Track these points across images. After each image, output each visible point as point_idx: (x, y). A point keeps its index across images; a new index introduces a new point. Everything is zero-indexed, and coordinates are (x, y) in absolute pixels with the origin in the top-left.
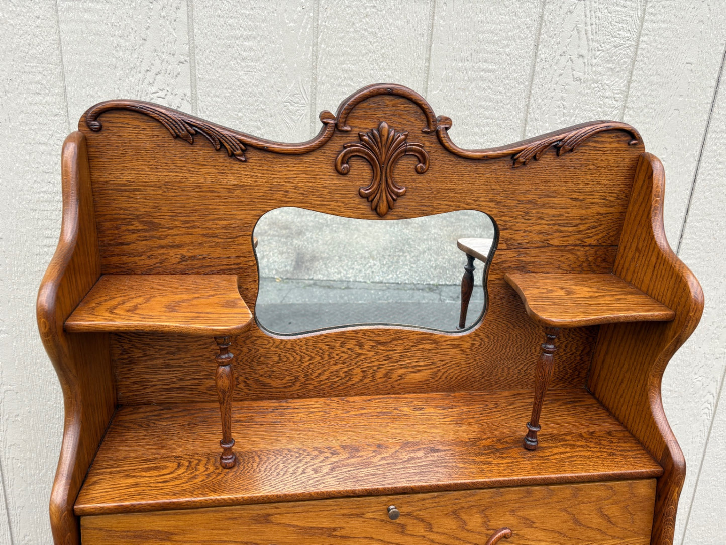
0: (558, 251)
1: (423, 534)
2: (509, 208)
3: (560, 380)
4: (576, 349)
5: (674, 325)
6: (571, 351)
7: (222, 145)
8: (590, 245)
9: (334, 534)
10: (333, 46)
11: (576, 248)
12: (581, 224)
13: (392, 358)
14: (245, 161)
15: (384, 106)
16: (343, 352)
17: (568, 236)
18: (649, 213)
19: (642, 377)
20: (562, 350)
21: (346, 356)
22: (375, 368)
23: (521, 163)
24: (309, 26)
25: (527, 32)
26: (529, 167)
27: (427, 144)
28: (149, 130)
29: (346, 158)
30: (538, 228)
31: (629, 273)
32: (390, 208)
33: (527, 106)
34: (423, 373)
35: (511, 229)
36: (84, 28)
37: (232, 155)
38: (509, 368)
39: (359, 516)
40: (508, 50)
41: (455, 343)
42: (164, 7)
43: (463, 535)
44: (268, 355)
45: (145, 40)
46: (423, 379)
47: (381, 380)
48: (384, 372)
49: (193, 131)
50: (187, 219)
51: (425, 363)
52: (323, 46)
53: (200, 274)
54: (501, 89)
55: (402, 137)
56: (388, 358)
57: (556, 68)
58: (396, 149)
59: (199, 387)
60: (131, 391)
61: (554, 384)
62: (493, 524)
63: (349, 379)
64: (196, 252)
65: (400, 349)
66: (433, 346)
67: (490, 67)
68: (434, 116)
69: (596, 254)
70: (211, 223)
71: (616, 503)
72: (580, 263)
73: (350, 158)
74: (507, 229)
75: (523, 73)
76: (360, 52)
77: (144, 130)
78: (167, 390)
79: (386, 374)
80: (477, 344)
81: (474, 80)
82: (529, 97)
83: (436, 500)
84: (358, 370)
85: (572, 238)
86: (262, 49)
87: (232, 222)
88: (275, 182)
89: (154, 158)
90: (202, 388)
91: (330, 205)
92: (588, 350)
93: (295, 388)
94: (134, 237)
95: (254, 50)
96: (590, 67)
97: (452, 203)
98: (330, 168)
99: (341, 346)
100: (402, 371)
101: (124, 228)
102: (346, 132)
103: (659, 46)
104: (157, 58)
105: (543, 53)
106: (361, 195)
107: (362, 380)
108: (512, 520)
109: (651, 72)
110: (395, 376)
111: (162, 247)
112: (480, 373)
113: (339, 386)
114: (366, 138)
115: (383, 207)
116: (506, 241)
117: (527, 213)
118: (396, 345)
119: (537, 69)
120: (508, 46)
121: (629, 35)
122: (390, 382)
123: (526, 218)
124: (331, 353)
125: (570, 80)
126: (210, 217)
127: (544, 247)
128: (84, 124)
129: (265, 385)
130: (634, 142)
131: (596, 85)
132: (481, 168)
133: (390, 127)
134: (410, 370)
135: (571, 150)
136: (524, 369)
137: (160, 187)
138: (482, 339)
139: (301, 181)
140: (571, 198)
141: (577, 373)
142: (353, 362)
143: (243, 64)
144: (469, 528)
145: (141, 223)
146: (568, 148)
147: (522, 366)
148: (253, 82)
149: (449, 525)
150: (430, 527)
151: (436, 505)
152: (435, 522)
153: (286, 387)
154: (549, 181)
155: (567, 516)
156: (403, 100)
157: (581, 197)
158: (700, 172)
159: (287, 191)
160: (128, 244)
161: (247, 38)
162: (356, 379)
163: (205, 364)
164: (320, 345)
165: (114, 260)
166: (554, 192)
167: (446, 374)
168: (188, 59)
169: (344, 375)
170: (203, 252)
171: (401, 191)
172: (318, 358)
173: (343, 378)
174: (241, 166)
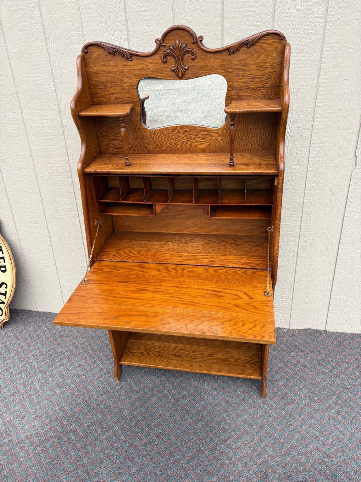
0: (253, 90)
2: (230, 72)
3: (263, 149)
4: (268, 135)
5: (283, 115)
6: (266, 136)
7: (124, 55)
8: (268, 87)
10: (181, 9)
11: (262, 88)
12: (262, 77)
14: (132, 60)
15: (177, 34)
16: (173, 135)
17: (257, 83)
20: (262, 135)
21: (174, 137)
22: (186, 142)
23: (232, 52)
24: (170, 2)
26: (235, 54)
27: (194, 48)
29: (165, 56)
30: (242, 80)
32: (183, 75)
34: (204, 145)
35: (232, 81)
36: (89, 16)
37: (127, 59)
38: (240, 143)
41: (215, 131)
42: (115, 3)
44: (147, 136)
45: (110, 17)
46: (205, 147)
47: (189, 147)
49: (114, 51)
50: (116, 83)
51: (205, 140)
55: (184, 46)
56: (190, 138)
57: (286, 5)
58: (182, 51)
60: (105, 148)
61: (261, 151)
63: (176, 147)
64: (119, 96)
65: (194, 134)
66: (207, 133)
67: (253, 9)
68: (196, 36)
69: (271, 91)
70: (123, 84)
72: (264, 95)
73: (166, 56)
74: (230, 81)
75: (270, 10)
77: (100, 52)
78: (115, 148)
79: (190, 145)
80: (225, 132)
84: (179, 143)
85: (259, 84)
86: (153, 15)
87: (130, 84)
89: (104, 62)
91: (161, 75)
92: (274, 135)
93: (157, 149)
94: (101, 90)
95: (149, 16)
97: (207, 72)
98: (160, 61)
99: (172, 133)
100: (196, 144)
101: (97, 88)
102: (164, 46)
104: (114, 24)
106: (173, 71)
107: (181, 147)
110: (193, 145)
111: (109, 94)
112: (228, 145)
113: (173, 149)
114: (171, 47)
115: (180, 75)
116: (231, 86)
117: (238, 74)
119: (277, 7)
122: (192, 148)
123: (238, 76)
124: (168, 135)
125: (294, 11)
126: (123, 82)
127: (247, 89)
128: (83, 51)
129: (147, 148)
130: (280, 38)
131: (309, 12)
132: (216, 56)
133: (179, 42)
134: (199, 143)
135: (253, 45)
136: (246, 143)
137: (106, 72)
138: (226, 130)
139: (151, 67)
140: (256, 66)
141: (270, 146)
142: (177, 139)
143: (146, 22)
145: (102, 85)
146: (251, 44)
147: (245, 142)
148: (150, 30)
153: (154, 149)
154: (245, 59)
156: (183, 31)
157: (260, 65)
159: (146, 71)
160: (99, 94)
161: (146, 11)
162: (179, 146)
164: (164, 132)
165: (96, 99)
166: (248, 64)
167: (213, 146)
168: (125, 23)
169: (174, 145)
170: (122, 95)
171: (186, 68)
172: (164, 138)
173: (174, 146)
174: (131, 62)
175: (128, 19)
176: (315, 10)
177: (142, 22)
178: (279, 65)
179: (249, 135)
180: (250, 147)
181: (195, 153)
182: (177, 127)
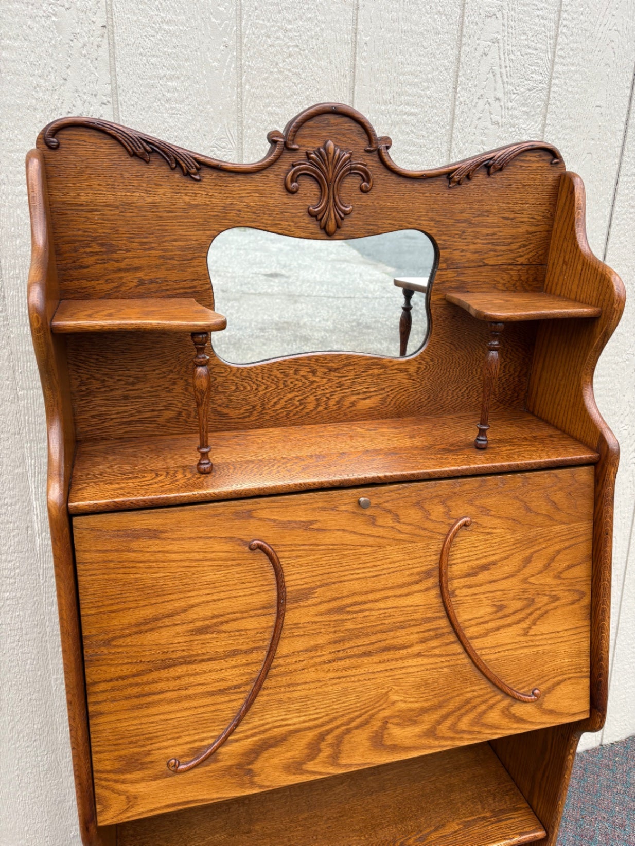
0: (493, 270)
1: (392, 525)
2: (447, 226)
3: (501, 403)
4: (514, 370)
5: (601, 321)
6: (510, 372)
7: (178, 163)
8: (522, 264)
9: (311, 527)
10: (258, 88)
11: (510, 267)
12: (512, 243)
13: (343, 385)
14: (199, 181)
15: (328, 125)
16: (297, 380)
17: (501, 255)
18: (573, 225)
19: (576, 379)
21: (300, 384)
22: (328, 395)
23: (455, 182)
24: (233, 66)
25: (446, 74)
26: (464, 186)
27: (370, 163)
28: (106, 147)
29: (296, 176)
30: (472, 247)
31: (559, 287)
32: (338, 227)
33: (450, 150)
34: (373, 399)
35: (450, 248)
37: (187, 174)
38: (453, 391)
39: (333, 509)
40: (428, 92)
41: (403, 367)
42: (85, 45)
43: (428, 524)
44: (226, 384)
45: (66, 80)
46: (373, 405)
47: (335, 407)
48: (337, 399)
49: (149, 149)
50: (145, 240)
51: (376, 389)
52: (247, 87)
53: (157, 297)
54: (424, 133)
55: (347, 155)
56: (340, 385)
57: (474, 111)
58: (342, 167)
59: (158, 419)
60: (89, 426)
61: (495, 407)
62: (453, 513)
63: (303, 409)
64: (153, 275)
65: (351, 375)
66: (382, 371)
67: (412, 110)
68: (375, 135)
69: (528, 273)
70: (167, 244)
71: (561, 489)
72: (513, 282)
73: (298, 176)
74: (446, 248)
75: (444, 117)
76: (285, 93)
77: (101, 147)
78: (125, 423)
79: (338, 402)
80: (423, 367)
81: (398, 123)
82: (451, 142)
83: (401, 492)
84: (312, 398)
85: (506, 257)
86: (186, 89)
87: (189, 243)
88: (228, 201)
89: (111, 177)
90: (161, 420)
91: (280, 224)
92: (525, 370)
93: (252, 418)
94: (91, 260)
95: (178, 91)
96: (507, 111)
97: (395, 223)
98: (280, 187)
99: (295, 374)
100: (353, 398)
101: (82, 250)
102: (295, 150)
103: (570, 89)
104: (79, 99)
105: (462, 95)
106: (310, 214)
107: (315, 409)
108: (471, 509)
109: (564, 116)
110: (347, 403)
111: (120, 270)
112: (426, 397)
113: (295, 415)
114: (313, 156)
115: (332, 226)
116: (446, 260)
117: (464, 232)
118: (348, 371)
119: (457, 112)
120: (428, 88)
121: (541, 78)
122: (342, 409)
123: (463, 237)
124: (285, 381)
125: (488, 124)
126: (167, 238)
127: (480, 266)
128: (42, 141)
129: (223, 415)
130: (556, 161)
131: (513, 129)
132: (421, 186)
133: (335, 146)
134: (362, 396)
135: (501, 169)
136: (467, 392)
137: (117, 208)
138: (427, 363)
139: (253, 201)
140: (503, 217)
141: (516, 395)
142: (307, 390)
143: (167, 106)
144: (433, 517)
145: (98, 244)
146: (498, 167)
147: (465, 388)
149: (414, 515)
150: (397, 518)
151: (401, 496)
152: (402, 513)
153: (243, 418)
154: (482, 200)
155: (519, 503)
156: (347, 119)
157: (511, 216)
158: (614, 216)
159: (240, 211)
160: (88, 267)
161: (171, 78)
162: (311, 407)
163: (163, 394)
164: (274, 373)
165: (74, 284)
166: (488, 211)
167: (394, 400)
168: (110, 100)
169: (298, 403)
170: (161, 274)
171: (348, 209)
172: (274, 387)
173: (297, 407)
174: (196, 185)
175: (120, 91)
176: (523, 126)
177: (159, 104)
178: (548, 218)
179: (475, 373)
180: (474, 400)
181: (350, 420)
182: (309, 358)
